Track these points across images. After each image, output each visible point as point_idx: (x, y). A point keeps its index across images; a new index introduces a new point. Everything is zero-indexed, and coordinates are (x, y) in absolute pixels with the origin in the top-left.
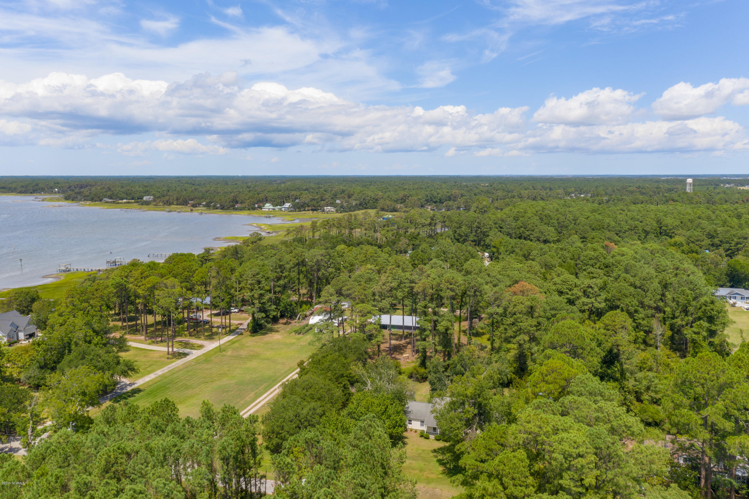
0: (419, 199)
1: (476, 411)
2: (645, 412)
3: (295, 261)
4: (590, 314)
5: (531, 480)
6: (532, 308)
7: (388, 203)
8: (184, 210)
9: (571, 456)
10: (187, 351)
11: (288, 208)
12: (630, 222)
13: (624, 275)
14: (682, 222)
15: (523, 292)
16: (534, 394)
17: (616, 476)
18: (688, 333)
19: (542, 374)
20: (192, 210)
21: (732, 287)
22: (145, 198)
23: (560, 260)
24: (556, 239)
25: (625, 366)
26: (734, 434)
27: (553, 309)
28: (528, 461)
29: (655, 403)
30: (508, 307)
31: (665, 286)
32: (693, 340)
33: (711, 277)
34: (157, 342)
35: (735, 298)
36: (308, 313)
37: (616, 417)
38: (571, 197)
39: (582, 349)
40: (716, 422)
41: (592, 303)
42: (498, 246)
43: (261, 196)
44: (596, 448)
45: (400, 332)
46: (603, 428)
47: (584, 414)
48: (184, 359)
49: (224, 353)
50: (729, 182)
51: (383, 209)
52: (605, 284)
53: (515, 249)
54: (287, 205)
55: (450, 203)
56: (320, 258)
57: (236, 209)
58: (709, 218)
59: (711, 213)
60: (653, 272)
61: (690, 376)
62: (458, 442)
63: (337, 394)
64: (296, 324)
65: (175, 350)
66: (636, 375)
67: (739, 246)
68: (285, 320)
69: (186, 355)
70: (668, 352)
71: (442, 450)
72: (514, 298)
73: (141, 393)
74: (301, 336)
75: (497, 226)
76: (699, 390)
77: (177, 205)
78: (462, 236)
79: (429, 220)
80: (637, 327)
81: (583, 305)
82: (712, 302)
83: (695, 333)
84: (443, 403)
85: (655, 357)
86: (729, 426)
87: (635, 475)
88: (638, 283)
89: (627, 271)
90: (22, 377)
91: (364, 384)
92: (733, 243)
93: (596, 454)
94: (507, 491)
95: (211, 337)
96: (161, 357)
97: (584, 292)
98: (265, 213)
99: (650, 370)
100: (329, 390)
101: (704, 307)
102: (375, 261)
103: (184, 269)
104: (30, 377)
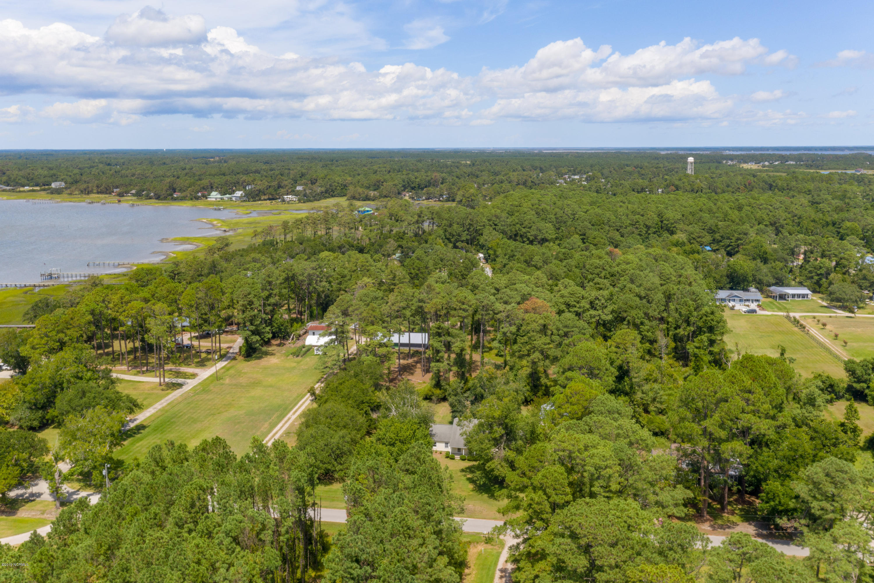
0: (395, 185)
1: (503, 432)
2: (652, 423)
3: (284, 275)
4: (597, 326)
5: (568, 490)
6: (544, 326)
7: (360, 190)
8: (109, 201)
9: (600, 468)
10: (180, 380)
11: (240, 197)
12: (631, 216)
13: (630, 285)
14: (683, 215)
15: (535, 310)
16: (560, 414)
17: (635, 481)
18: (690, 347)
19: (567, 396)
20: (119, 201)
21: (731, 289)
22: (53, 185)
23: (565, 269)
24: (554, 237)
25: (634, 380)
26: (727, 440)
27: (566, 326)
28: (566, 474)
29: (660, 413)
30: (521, 325)
31: (669, 297)
32: (695, 354)
33: (711, 280)
34: (143, 373)
35: (734, 300)
36: (301, 332)
37: (633, 432)
38: (565, 179)
39: (599, 369)
40: (713, 431)
41: (599, 315)
42: (495, 248)
43: (205, 182)
44: (620, 460)
45: (406, 350)
46: (623, 443)
47: (607, 432)
48: (180, 390)
49: (221, 381)
50: (731, 158)
51: (354, 198)
52: (612, 295)
53: (516, 254)
54: (239, 194)
55: (431, 189)
56: (312, 272)
57: (175, 199)
58: (710, 211)
59: (712, 205)
60: (657, 281)
61: (693, 393)
62: (488, 461)
63: (361, 421)
64: (291, 345)
65: (167, 380)
66: (643, 388)
67: (739, 242)
68: (278, 342)
69: (180, 385)
70: (671, 361)
71: (470, 469)
72: (527, 316)
73: (147, 430)
74: (299, 358)
75: (491, 223)
76: (700, 404)
77: (98, 193)
78: (453, 236)
79: (416, 217)
80: (644, 339)
81: (591, 318)
82: (712, 313)
83: (697, 348)
84: (471, 425)
85: (659, 368)
86: (723, 434)
87: (650, 480)
88: (643, 294)
89: (632, 281)
90: (10, 419)
91: (388, 409)
92: (734, 239)
93: (619, 465)
94: (550, 500)
95: (202, 364)
96: (153, 389)
97: (591, 303)
98: (211, 204)
99: (655, 381)
100: (353, 417)
101: (705, 318)
102: (368, 271)
103: (169, 292)
104: (21, 419)
